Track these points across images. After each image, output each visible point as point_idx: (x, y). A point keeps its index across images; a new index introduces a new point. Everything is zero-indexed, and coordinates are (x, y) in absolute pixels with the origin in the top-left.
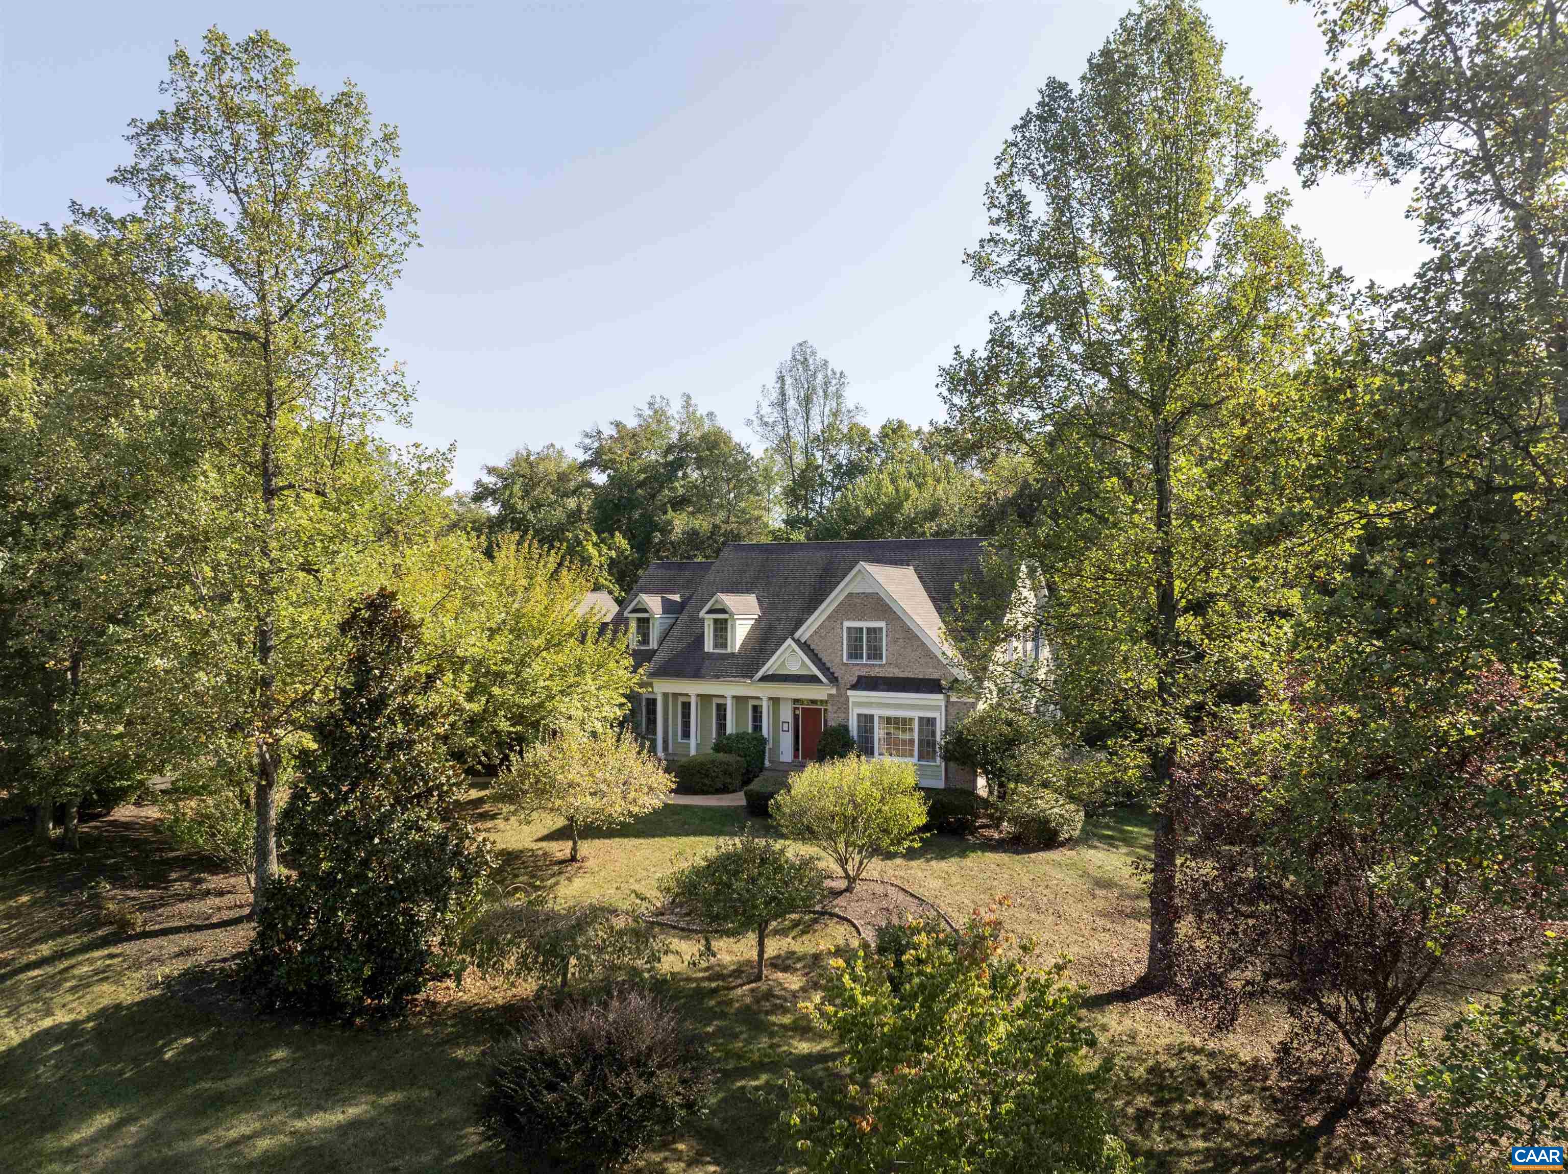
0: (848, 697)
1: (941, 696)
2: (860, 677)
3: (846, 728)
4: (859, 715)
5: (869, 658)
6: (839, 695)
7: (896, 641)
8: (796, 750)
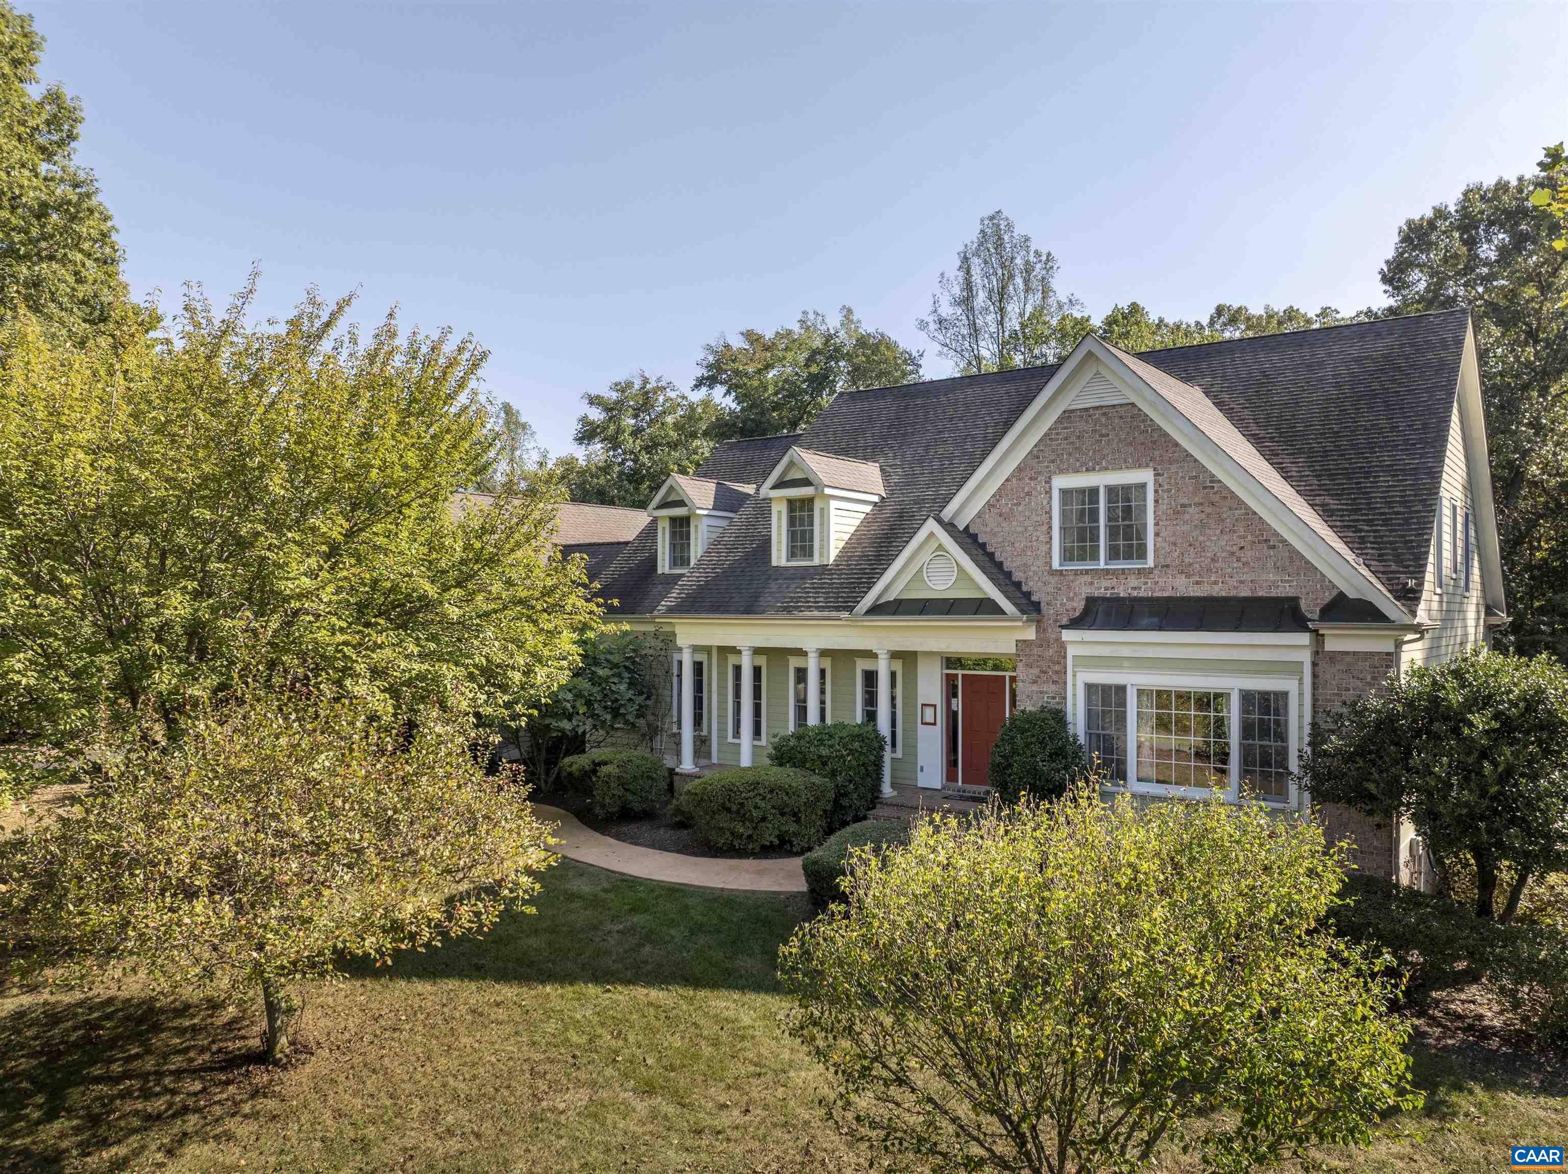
0: (1062, 647)
1: (1304, 639)
2: (1091, 601)
3: (1059, 717)
4: (1090, 688)
5: (1114, 554)
6: (1042, 642)
7: (1179, 511)
8: (952, 764)
